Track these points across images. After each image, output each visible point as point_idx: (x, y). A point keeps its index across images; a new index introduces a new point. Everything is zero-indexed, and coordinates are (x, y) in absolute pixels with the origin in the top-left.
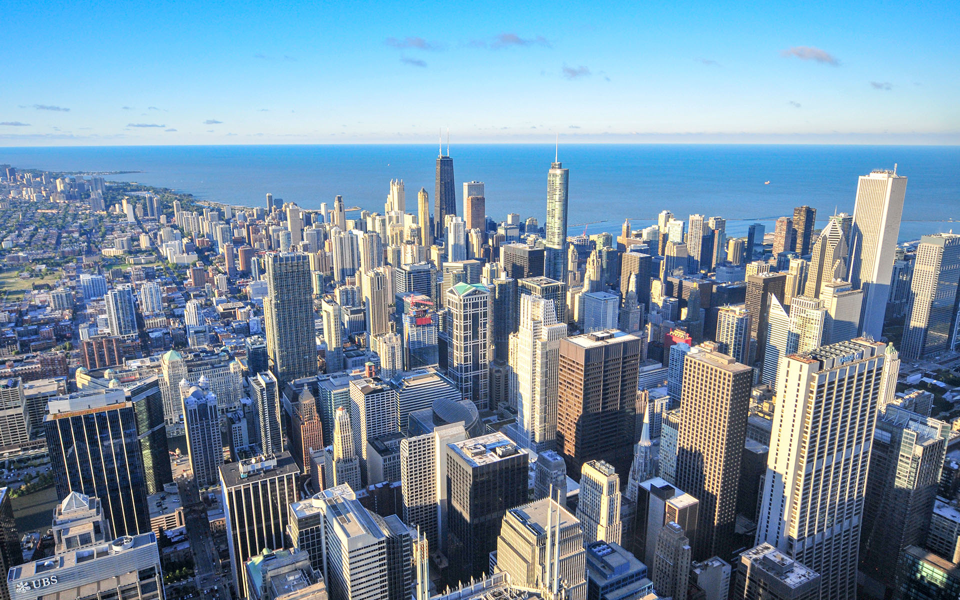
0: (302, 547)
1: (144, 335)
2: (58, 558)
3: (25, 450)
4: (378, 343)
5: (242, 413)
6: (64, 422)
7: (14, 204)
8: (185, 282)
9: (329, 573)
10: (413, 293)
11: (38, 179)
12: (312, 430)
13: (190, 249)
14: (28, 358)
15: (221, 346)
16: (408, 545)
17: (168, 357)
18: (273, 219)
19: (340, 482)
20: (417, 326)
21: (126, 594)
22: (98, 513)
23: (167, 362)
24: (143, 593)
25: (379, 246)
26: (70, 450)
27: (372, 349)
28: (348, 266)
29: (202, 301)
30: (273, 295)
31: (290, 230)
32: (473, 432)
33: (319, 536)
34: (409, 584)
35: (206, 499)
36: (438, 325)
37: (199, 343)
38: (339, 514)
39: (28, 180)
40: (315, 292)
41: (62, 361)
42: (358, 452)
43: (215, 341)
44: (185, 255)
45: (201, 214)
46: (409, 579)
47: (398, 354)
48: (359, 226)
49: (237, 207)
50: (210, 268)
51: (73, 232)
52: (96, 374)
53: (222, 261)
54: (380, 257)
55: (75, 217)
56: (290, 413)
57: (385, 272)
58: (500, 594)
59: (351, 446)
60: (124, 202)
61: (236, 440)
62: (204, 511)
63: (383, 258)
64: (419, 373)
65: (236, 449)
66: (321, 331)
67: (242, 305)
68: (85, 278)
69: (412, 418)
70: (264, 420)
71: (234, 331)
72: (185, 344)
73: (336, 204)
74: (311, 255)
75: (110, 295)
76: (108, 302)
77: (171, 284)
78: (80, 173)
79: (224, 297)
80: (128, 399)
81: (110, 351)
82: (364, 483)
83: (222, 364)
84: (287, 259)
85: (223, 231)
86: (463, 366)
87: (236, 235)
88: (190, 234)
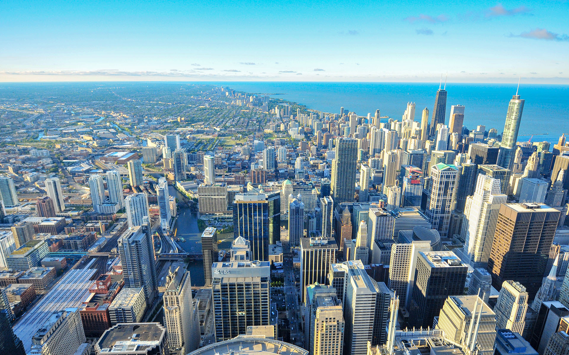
0: (334, 286)
1: (277, 171)
2: (231, 263)
3: (225, 214)
4: (388, 190)
5: (315, 215)
6: (240, 205)
7: (233, 107)
8: (297, 148)
9: (345, 302)
10: (411, 165)
11: (243, 96)
12: (347, 229)
13: (301, 132)
14: (230, 175)
15: (309, 181)
16: (388, 300)
17: (286, 183)
18: (343, 120)
19: (358, 259)
20: (411, 184)
21: (255, 286)
22: (248, 247)
23: (285, 185)
24: (262, 287)
25: (396, 138)
26: (241, 218)
27: (384, 193)
28: (378, 147)
29: (304, 158)
30: (337, 158)
31: (350, 126)
32: (436, 248)
33: (343, 283)
34: (386, 320)
35: (293, 252)
36: (424, 185)
37: (300, 178)
38: (354, 275)
39: (239, 96)
40: (358, 160)
41: (243, 178)
42: (369, 245)
43: (307, 178)
44: (299, 135)
45: (309, 115)
46: (386, 317)
47: (398, 198)
48: (387, 127)
49: (326, 113)
50: (309, 142)
51: (254, 121)
52: (255, 185)
53: (315, 140)
54: (395, 144)
55: (256, 114)
56: (338, 219)
57: (397, 153)
58: (437, 341)
59: (366, 242)
60: (276, 108)
61: (310, 227)
62: (292, 257)
63: (397, 145)
64: (409, 210)
65: (310, 231)
66: (359, 180)
67: (322, 162)
68: (256, 142)
69: (400, 234)
70: (325, 220)
71: (317, 174)
72: (294, 177)
73: (376, 114)
74: (359, 140)
75: (265, 151)
76: (264, 154)
77: (291, 148)
78: (260, 94)
79: (314, 157)
80: (267, 199)
81: (262, 176)
82: (370, 262)
83: (309, 189)
84: (347, 141)
85: (318, 125)
86: (435, 210)
87: (324, 127)
88: (302, 125)
